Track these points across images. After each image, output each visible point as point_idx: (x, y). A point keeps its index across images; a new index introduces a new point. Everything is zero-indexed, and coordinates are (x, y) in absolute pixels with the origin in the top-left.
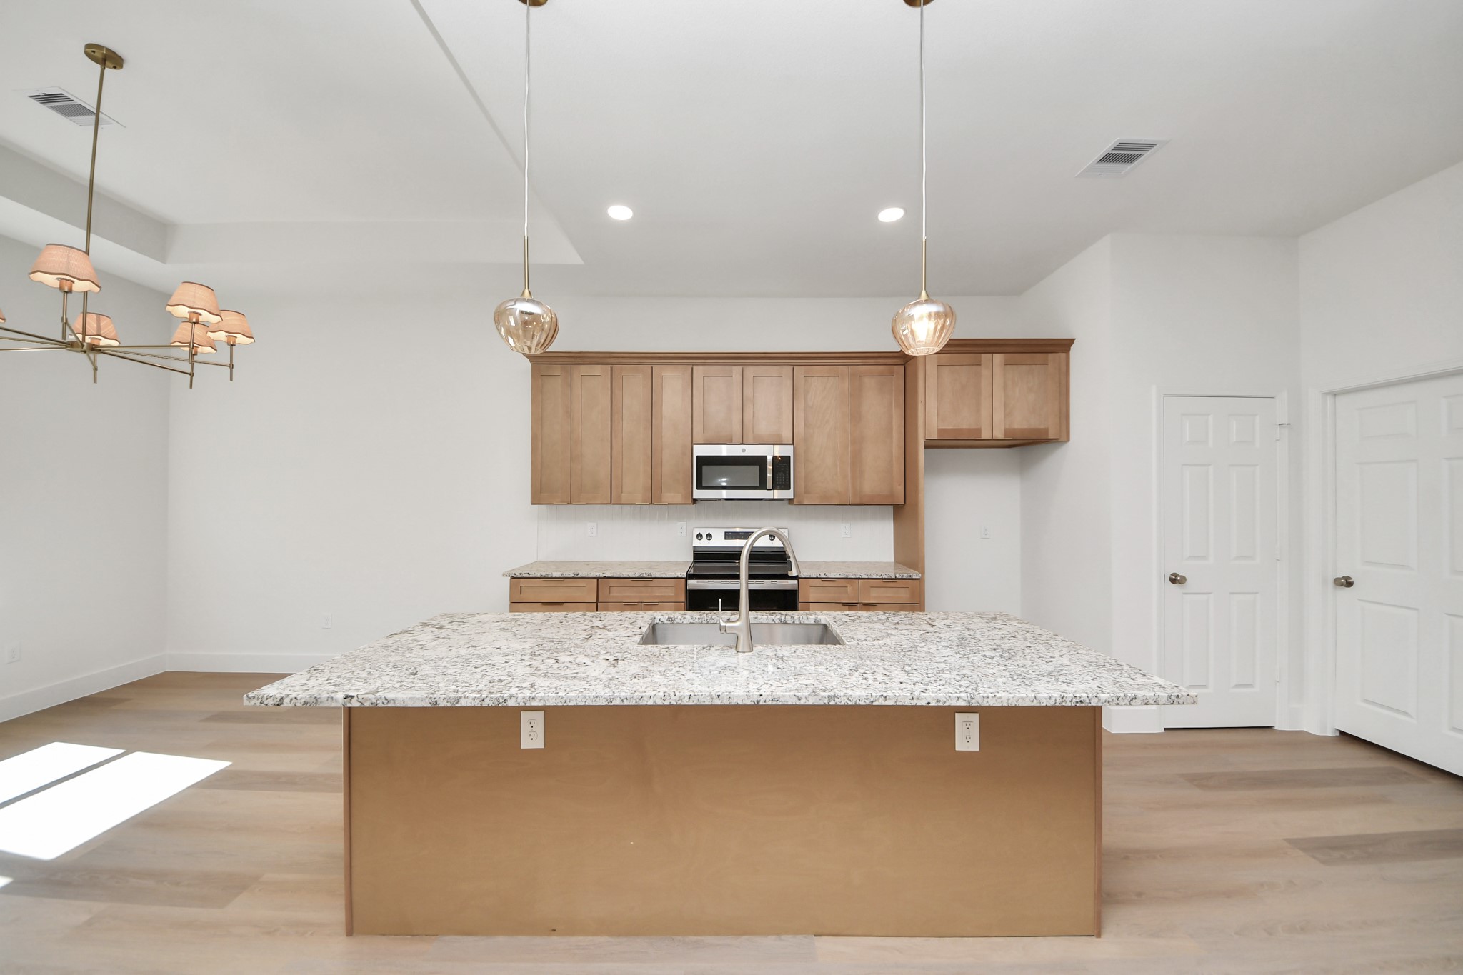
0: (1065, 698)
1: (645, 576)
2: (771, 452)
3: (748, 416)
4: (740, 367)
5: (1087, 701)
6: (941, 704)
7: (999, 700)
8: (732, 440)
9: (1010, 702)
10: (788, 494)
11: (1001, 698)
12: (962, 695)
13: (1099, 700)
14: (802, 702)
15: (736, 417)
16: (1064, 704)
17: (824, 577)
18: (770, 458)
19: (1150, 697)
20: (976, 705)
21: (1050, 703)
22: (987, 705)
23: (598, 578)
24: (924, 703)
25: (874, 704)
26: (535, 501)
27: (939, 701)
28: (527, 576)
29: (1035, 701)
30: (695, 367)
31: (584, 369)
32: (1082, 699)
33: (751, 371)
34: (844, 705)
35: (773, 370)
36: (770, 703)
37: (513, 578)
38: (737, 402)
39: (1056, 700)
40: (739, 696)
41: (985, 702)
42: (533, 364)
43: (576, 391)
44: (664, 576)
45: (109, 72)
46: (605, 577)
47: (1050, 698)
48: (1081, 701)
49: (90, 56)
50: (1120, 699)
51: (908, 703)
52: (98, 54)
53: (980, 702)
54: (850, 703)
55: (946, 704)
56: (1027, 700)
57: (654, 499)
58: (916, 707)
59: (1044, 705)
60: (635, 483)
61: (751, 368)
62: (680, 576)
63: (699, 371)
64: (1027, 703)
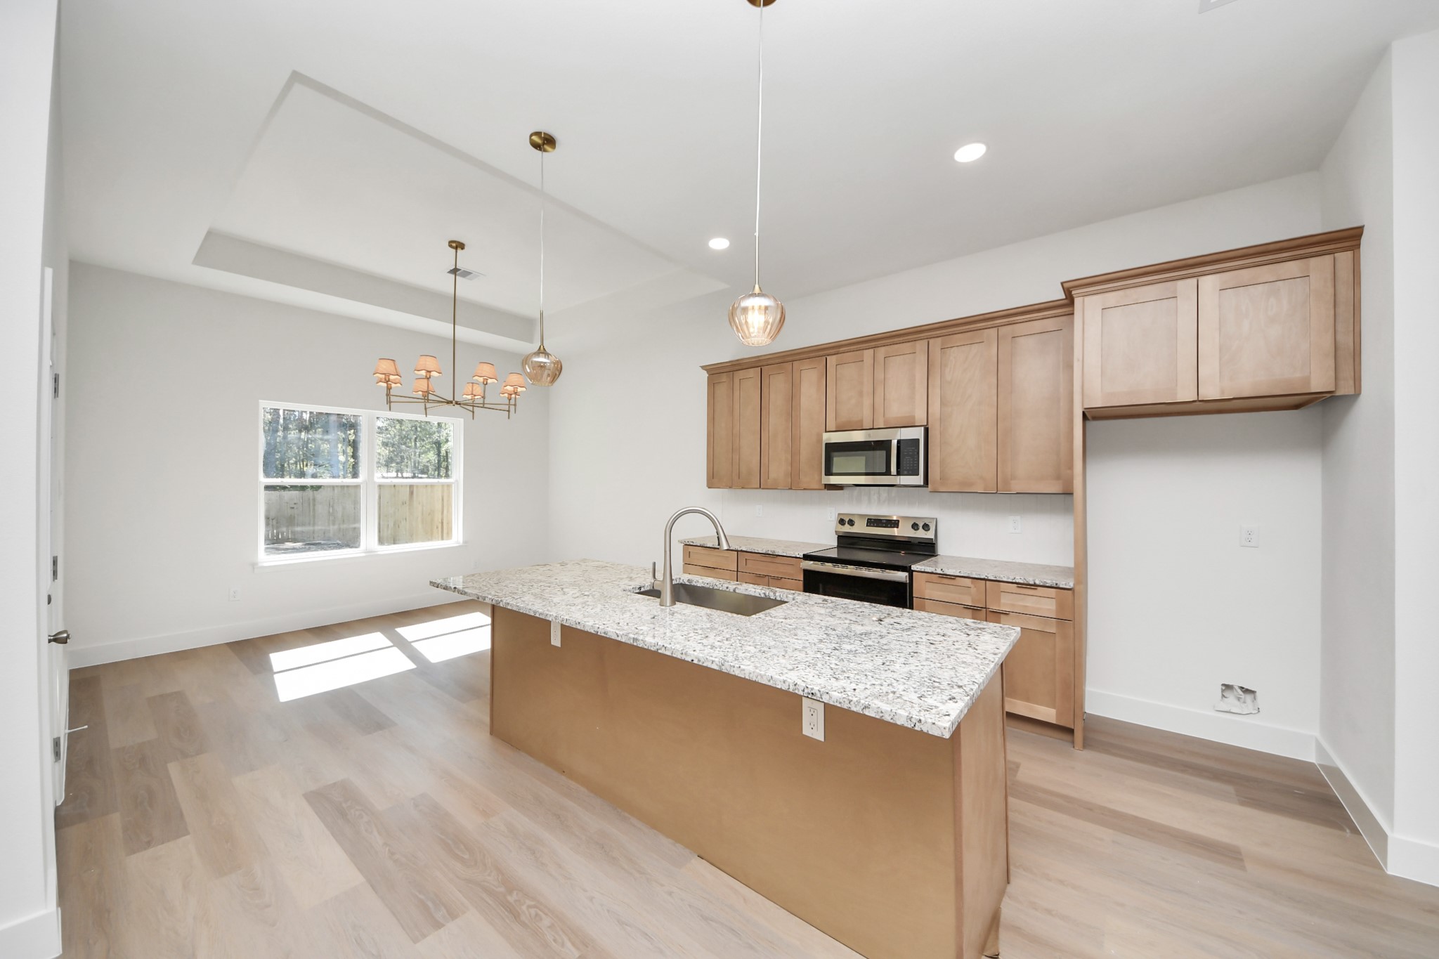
0: (797, 686)
1: (770, 553)
2: (896, 436)
3: (879, 399)
4: (872, 351)
5: (819, 695)
6: (701, 663)
7: (743, 672)
8: (862, 426)
9: (751, 676)
10: (919, 480)
11: (744, 670)
12: (717, 660)
13: (831, 697)
14: (619, 639)
15: (867, 402)
16: (796, 692)
17: (942, 572)
18: (894, 443)
19: (886, 711)
20: (725, 671)
21: (785, 687)
22: (733, 673)
23: (737, 551)
24: (689, 659)
25: (659, 651)
26: (710, 485)
27: (699, 661)
28: (692, 544)
29: (771, 681)
30: (828, 358)
31: (741, 374)
32: (813, 692)
33: (882, 352)
34: (641, 648)
35: (906, 347)
36: (603, 635)
37: (686, 545)
38: (867, 388)
39: (789, 686)
40: (589, 626)
41: (732, 670)
42: (710, 375)
43: (737, 393)
44: (785, 555)
45: (459, 251)
46: (742, 551)
47: (784, 682)
48: (812, 694)
49: (451, 246)
50: (852, 703)
51: (679, 656)
52: (454, 245)
53: (729, 669)
54: (645, 647)
55: (705, 665)
56: (765, 678)
57: (793, 484)
58: (684, 661)
59: (779, 687)
60: (778, 469)
61: (883, 349)
62: (798, 556)
63: (832, 360)
64: (765, 682)
